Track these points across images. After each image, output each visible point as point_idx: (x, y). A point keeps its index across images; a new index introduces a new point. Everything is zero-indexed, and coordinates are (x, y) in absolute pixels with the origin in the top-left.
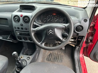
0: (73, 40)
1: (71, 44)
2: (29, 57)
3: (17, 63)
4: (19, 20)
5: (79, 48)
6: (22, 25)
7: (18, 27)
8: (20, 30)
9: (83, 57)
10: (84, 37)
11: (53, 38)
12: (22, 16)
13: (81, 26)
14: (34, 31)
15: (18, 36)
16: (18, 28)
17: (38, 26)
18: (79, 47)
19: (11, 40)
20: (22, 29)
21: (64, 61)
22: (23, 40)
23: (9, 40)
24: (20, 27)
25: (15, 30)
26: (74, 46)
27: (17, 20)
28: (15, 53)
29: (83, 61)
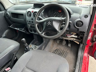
0: (76, 37)
1: (75, 40)
2: (36, 47)
3: (26, 49)
4: (30, 15)
5: (83, 46)
6: (32, 19)
7: (30, 20)
8: (31, 23)
9: (89, 56)
10: (85, 33)
11: (51, 29)
12: (33, 12)
13: (81, 21)
14: (37, 22)
15: (30, 29)
16: (30, 22)
17: (41, 19)
18: (83, 44)
19: (25, 31)
20: (32, 22)
21: (67, 57)
22: (33, 32)
23: (23, 31)
24: (31, 21)
25: (27, 23)
26: (78, 43)
27: (29, 15)
28: (24, 39)
29: (87, 60)
